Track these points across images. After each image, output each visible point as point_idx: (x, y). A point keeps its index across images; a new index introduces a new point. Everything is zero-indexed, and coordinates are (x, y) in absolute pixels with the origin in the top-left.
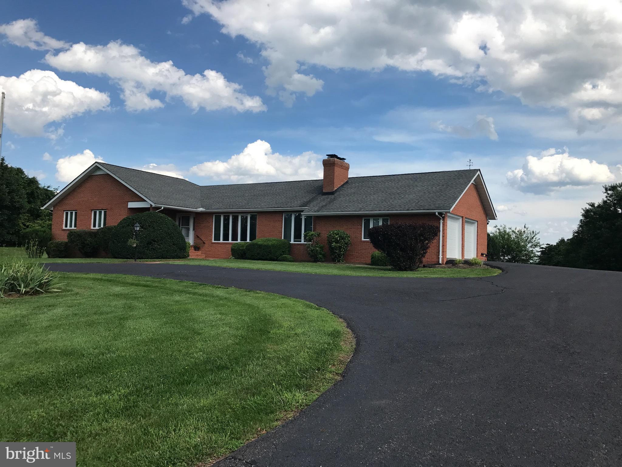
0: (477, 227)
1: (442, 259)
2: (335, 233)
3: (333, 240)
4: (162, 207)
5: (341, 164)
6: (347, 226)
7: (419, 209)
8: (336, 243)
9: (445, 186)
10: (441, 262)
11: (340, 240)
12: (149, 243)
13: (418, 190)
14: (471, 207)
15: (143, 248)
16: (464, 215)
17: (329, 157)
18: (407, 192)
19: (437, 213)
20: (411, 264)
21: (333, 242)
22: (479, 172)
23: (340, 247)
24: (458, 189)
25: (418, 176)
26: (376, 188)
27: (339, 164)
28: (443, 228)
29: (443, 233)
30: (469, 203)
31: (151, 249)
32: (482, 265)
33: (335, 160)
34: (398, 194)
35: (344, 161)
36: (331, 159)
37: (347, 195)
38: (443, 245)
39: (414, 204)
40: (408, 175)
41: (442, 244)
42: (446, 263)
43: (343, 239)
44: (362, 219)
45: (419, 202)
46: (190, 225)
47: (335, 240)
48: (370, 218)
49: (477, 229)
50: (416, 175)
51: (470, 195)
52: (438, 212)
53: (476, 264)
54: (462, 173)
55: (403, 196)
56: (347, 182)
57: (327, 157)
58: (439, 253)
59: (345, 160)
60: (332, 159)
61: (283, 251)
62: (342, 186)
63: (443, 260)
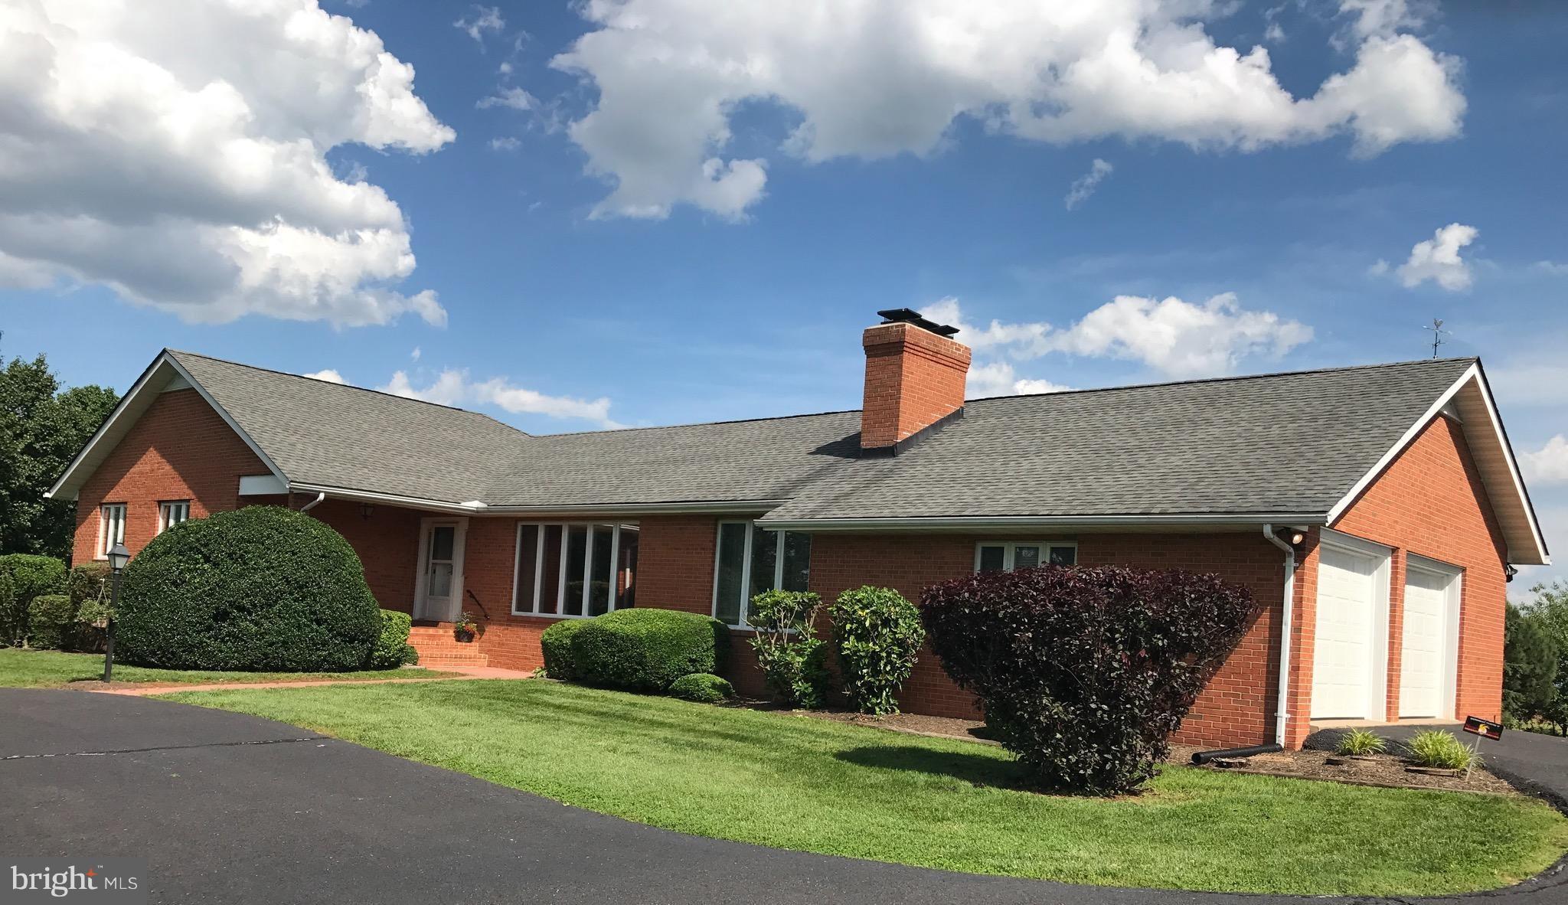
0: (1463, 590)
1: (1287, 726)
2: (859, 601)
3: (848, 627)
4: (320, 492)
5: (932, 347)
6: (919, 572)
7: (1190, 510)
8: (859, 638)
9: (1321, 422)
10: (1281, 739)
11: (874, 626)
12: (221, 616)
13: (1210, 438)
14: (1438, 511)
15: (199, 632)
16: (1401, 541)
17: (888, 320)
18: (1167, 443)
19: (1267, 530)
20: (1108, 760)
21: (850, 632)
22: (1473, 370)
23: (875, 658)
24: (1375, 432)
25: (1224, 388)
26: (1054, 433)
27: (924, 344)
28: (1296, 593)
29: (1298, 616)
30: (1425, 495)
31: (229, 634)
32: (1469, 770)
33: (904, 331)
34: (1128, 451)
35: (952, 338)
36: (892, 327)
37: (941, 458)
38: (1295, 669)
39: (1178, 489)
40: (1186, 385)
41: (1290, 663)
42: (1305, 747)
43: (886, 623)
44: (974, 548)
45: (1200, 480)
46: (454, 556)
47: (857, 629)
48: (1006, 545)
49: (1463, 600)
50: (1217, 385)
51: (1434, 462)
52: (1273, 525)
53: (1443, 765)
54: (1400, 372)
55: (1142, 461)
56: (958, 415)
57: (883, 319)
58: (1277, 699)
59: (955, 335)
60: (896, 326)
61: (691, 660)
62: (937, 427)
63: (1291, 732)
